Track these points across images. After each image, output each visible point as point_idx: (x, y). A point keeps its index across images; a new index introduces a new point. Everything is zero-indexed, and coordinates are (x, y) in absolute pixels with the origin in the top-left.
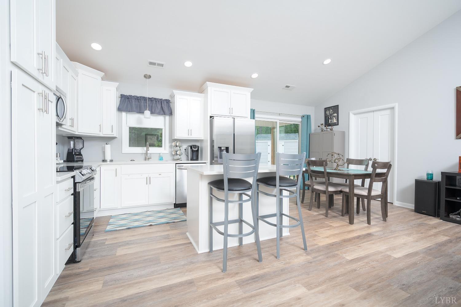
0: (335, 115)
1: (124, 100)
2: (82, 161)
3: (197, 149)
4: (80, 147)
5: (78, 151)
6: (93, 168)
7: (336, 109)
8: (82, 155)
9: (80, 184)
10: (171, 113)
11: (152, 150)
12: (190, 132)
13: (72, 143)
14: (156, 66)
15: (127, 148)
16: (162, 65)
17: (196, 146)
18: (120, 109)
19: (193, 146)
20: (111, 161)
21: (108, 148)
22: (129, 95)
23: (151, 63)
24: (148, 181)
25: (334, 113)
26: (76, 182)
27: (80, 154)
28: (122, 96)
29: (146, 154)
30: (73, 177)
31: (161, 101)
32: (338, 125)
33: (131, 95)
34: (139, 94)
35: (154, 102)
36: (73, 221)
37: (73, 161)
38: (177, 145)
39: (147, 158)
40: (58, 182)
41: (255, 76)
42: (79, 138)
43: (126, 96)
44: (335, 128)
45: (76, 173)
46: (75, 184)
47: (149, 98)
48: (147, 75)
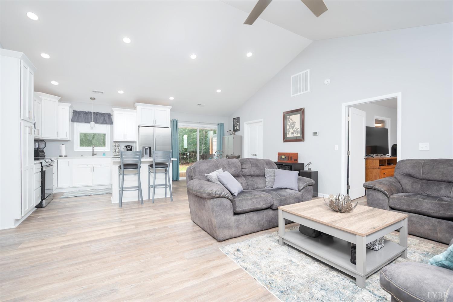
0: (238, 124)
1: (76, 114)
2: (45, 156)
3: (130, 148)
4: (43, 147)
5: (42, 149)
6: (53, 159)
7: (238, 119)
8: (44, 152)
9: (45, 167)
10: (111, 123)
11: (97, 149)
12: (125, 136)
13: (37, 144)
14: (98, 93)
15: (78, 147)
16: (102, 93)
17: (130, 146)
18: (73, 120)
19: (128, 146)
20: (66, 156)
21: (63, 147)
22: (79, 111)
23: (93, 91)
24: (92, 169)
25: (237, 123)
26: (42, 165)
27: (43, 152)
28: (74, 111)
29: (93, 151)
30: (41, 163)
31: (104, 114)
32: (239, 131)
33: (81, 111)
34: (87, 110)
35: (99, 115)
36: (41, 186)
37: (38, 156)
38: (116, 145)
39: (94, 154)
40: (35, 164)
41: (172, 98)
42: (42, 141)
43: (77, 111)
44: (237, 133)
45: (42, 161)
46: (42, 167)
47: (94, 113)
48: (92, 98)
